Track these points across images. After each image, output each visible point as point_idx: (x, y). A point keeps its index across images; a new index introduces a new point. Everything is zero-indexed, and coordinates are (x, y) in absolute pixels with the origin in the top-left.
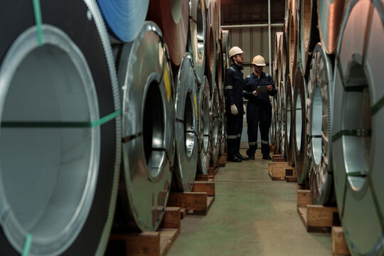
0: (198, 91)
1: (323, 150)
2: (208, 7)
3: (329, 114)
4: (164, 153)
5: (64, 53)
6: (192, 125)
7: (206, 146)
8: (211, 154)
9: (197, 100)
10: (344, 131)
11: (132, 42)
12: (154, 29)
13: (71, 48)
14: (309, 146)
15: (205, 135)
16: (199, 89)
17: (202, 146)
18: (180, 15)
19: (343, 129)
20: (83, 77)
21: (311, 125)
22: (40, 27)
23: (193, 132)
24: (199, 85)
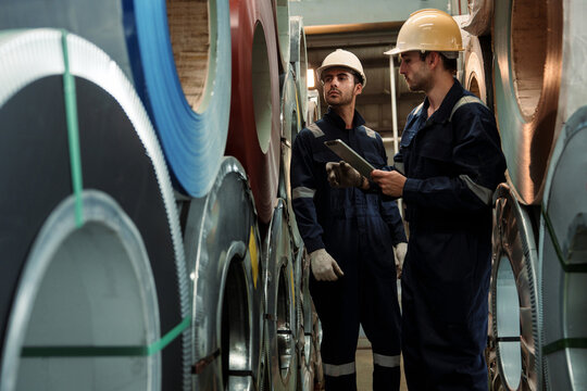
0: (294, 261)
1: (524, 368)
2: (305, 119)
3: (533, 307)
4: (249, 378)
5: (112, 232)
6: (287, 320)
7: (307, 353)
8: (315, 366)
9: (294, 276)
10: (568, 339)
11: (206, 197)
12: (236, 169)
13: (122, 222)
14: (493, 355)
15: (306, 334)
16: (296, 256)
17: (303, 354)
18: (269, 140)
19: (566, 336)
20: (137, 270)
21: (495, 320)
22: (80, 194)
23: (289, 332)
24: (296, 249)
